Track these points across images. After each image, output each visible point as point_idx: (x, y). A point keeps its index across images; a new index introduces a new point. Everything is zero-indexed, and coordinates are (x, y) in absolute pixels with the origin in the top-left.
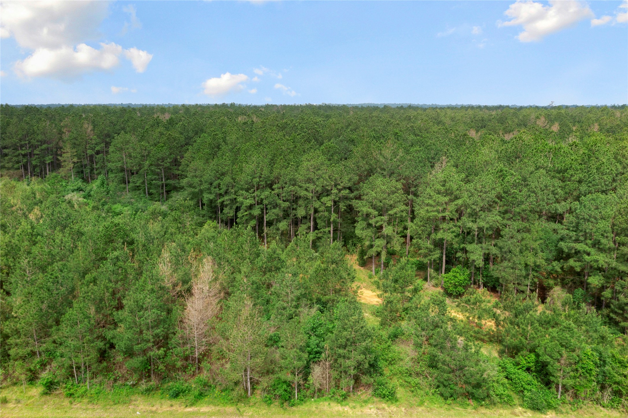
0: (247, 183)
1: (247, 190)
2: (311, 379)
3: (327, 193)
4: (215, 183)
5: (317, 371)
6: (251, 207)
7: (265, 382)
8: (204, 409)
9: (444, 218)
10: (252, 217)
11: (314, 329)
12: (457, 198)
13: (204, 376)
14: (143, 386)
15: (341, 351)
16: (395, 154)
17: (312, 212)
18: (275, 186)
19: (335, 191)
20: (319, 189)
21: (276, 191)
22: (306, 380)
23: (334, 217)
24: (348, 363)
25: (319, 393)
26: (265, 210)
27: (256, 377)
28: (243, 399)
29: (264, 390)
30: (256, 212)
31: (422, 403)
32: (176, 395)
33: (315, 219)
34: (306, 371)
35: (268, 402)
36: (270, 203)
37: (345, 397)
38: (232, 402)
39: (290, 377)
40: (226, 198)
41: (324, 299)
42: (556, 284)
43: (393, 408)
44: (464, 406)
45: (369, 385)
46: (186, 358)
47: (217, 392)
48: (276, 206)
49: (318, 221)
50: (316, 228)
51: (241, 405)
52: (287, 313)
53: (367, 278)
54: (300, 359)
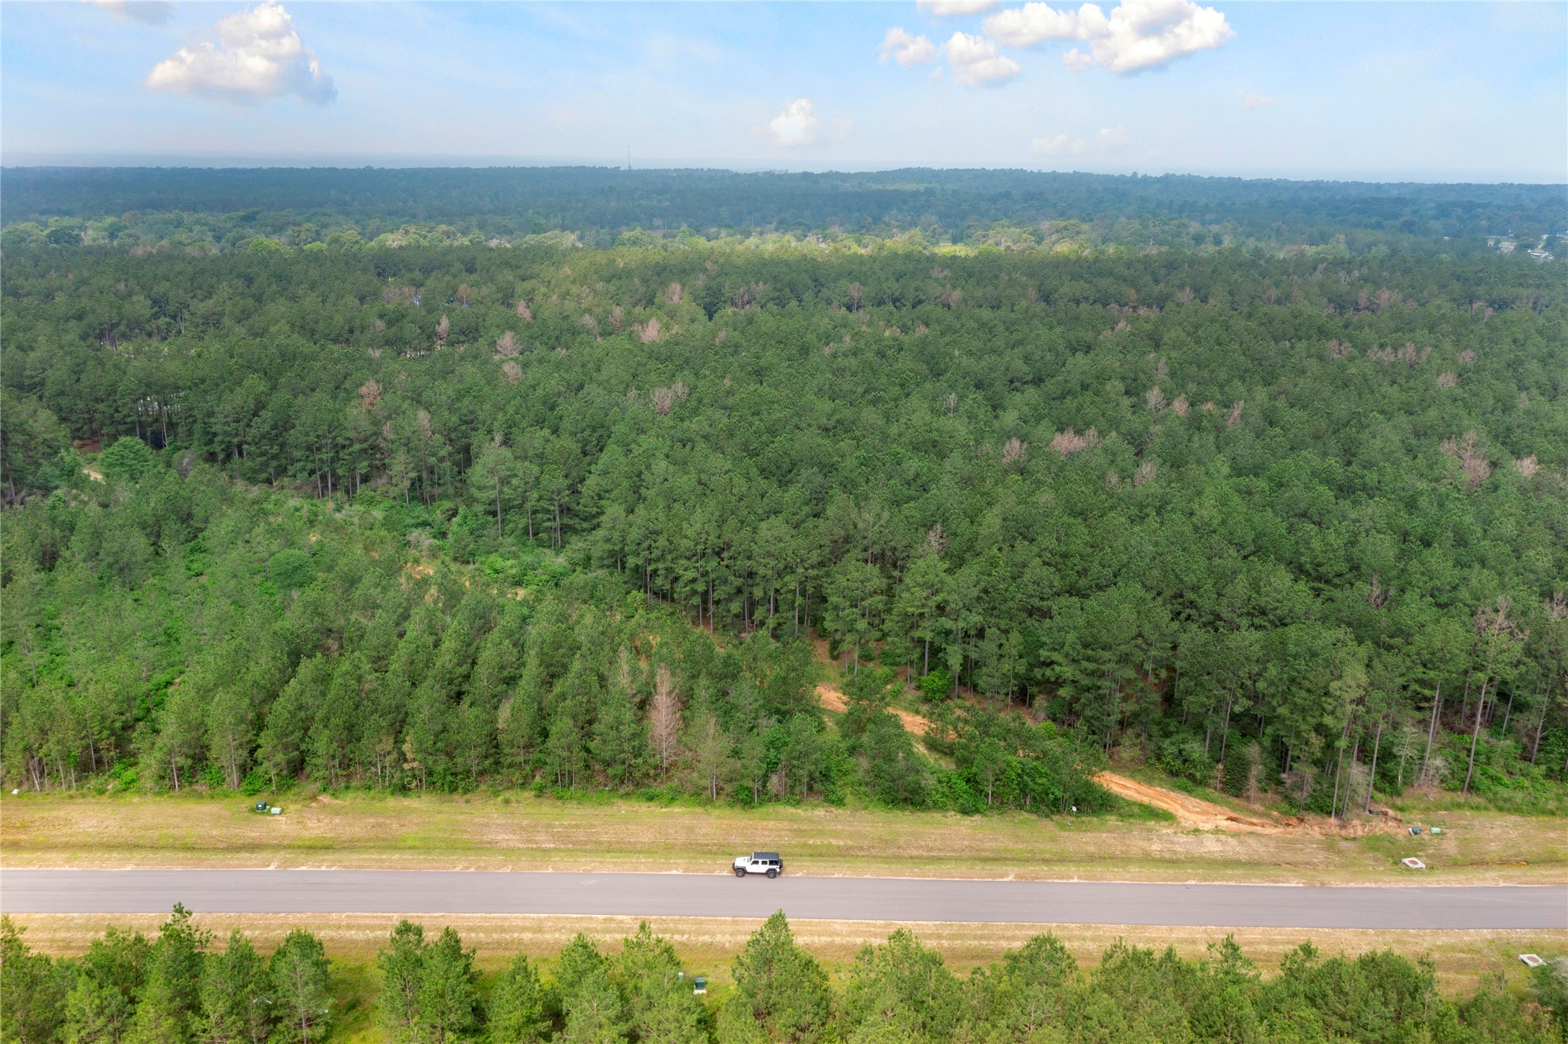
0: (688, 549)
1: (689, 559)
2: (769, 786)
3: (790, 569)
4: (646, 544)
5: (774, 779)
6: (694, 580)
7: (729, 788)
8: (677, 810)
9: (922, 615)
10: (694, 592)
11: (772, 742)
12: (937, 592)
13: (676, 782)
14: (622, 791)
15: (795, 762)
16: (878, 516)
17: (772, 593)
18: (725, 555)
19: (801, 570)
20: (781, 566)
21: (725, 563)
22: (764, 786)
23: (799, 600)
24: (801, 772)
25: (777, 798)
26: (712, 585)
27: (721, 784)
28: (709, 802)
29: (727, 795)
30: (700, 587)
31: (866, 808)
32: (651, 799)
33: (776, 600)
34: (765, 779)
35: (731, 805)
36: (718, 578)
37: (798, 803)
38: (699, 804)
39: (751, 784)
40: (661, 565)
41: (783, 708)
42: (1040, 692)
43: (840, 811)
44: (903, 810)
45: (821, 793)
46: (656, 768)
47: (686, 796)
48: (725, 582)
49: (780, 603)
50: (776, 610)
51: (708, 807)
52: (748, 726)
53: (838, 677)
54: (760, 768)
